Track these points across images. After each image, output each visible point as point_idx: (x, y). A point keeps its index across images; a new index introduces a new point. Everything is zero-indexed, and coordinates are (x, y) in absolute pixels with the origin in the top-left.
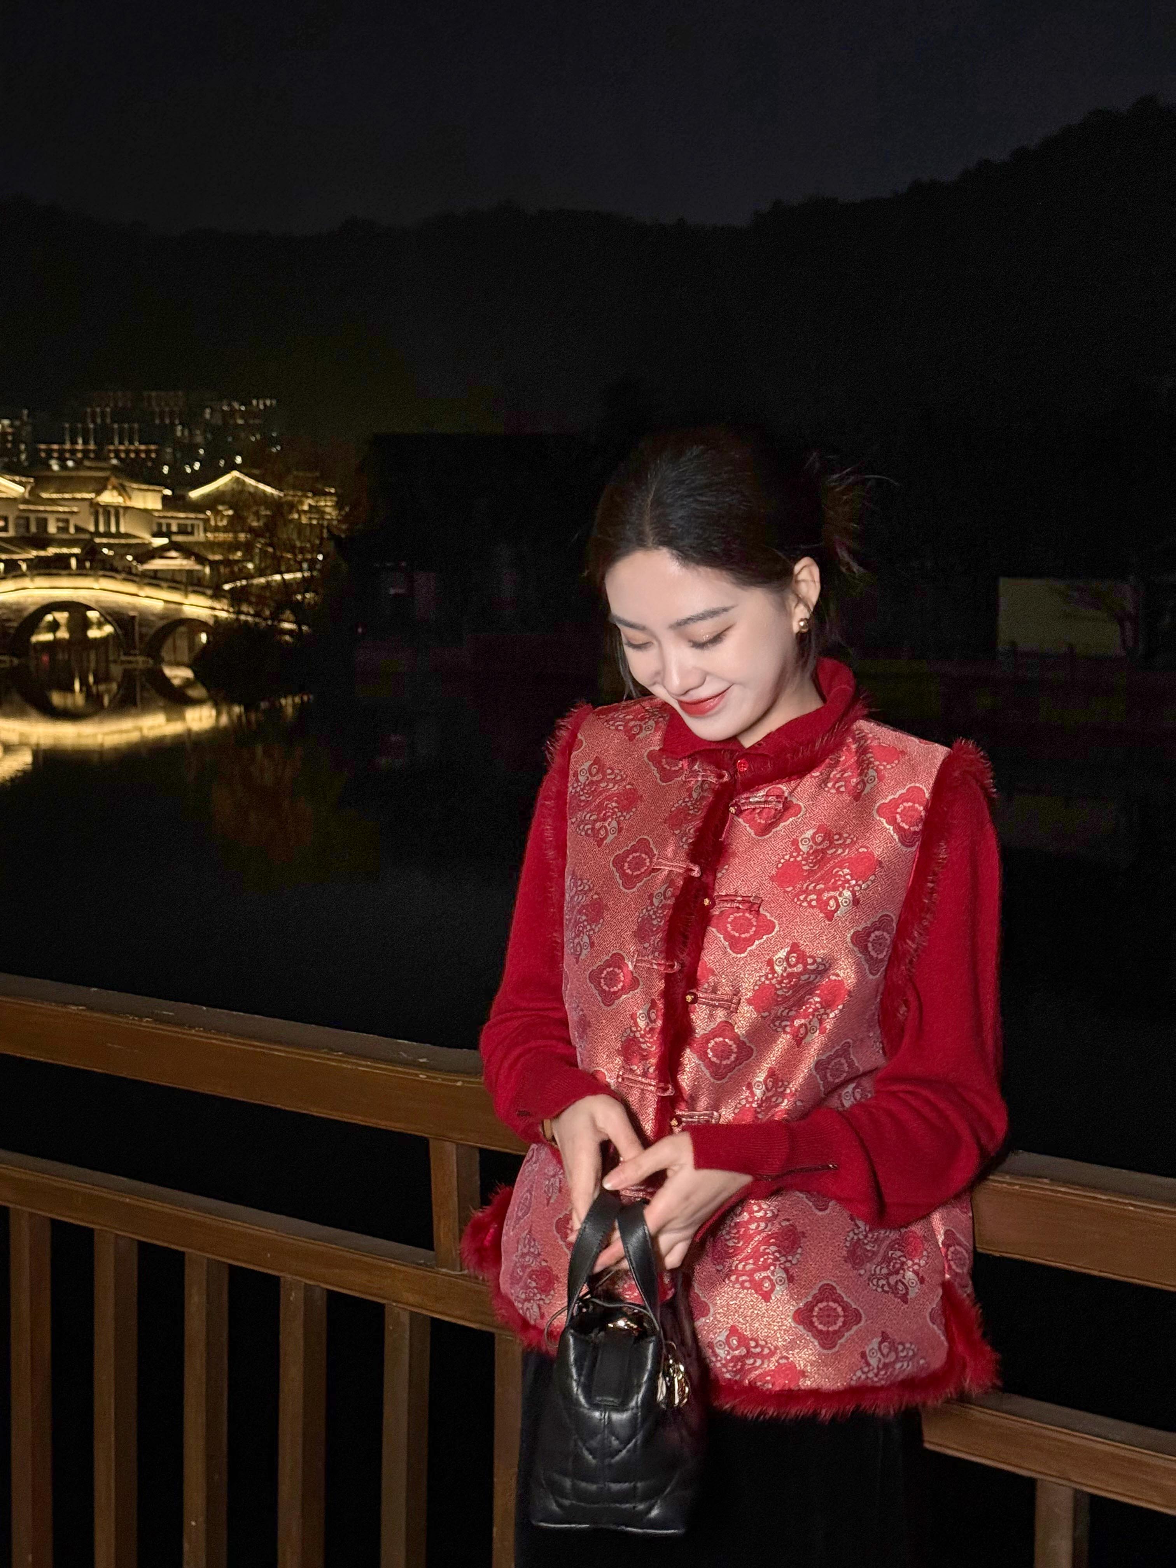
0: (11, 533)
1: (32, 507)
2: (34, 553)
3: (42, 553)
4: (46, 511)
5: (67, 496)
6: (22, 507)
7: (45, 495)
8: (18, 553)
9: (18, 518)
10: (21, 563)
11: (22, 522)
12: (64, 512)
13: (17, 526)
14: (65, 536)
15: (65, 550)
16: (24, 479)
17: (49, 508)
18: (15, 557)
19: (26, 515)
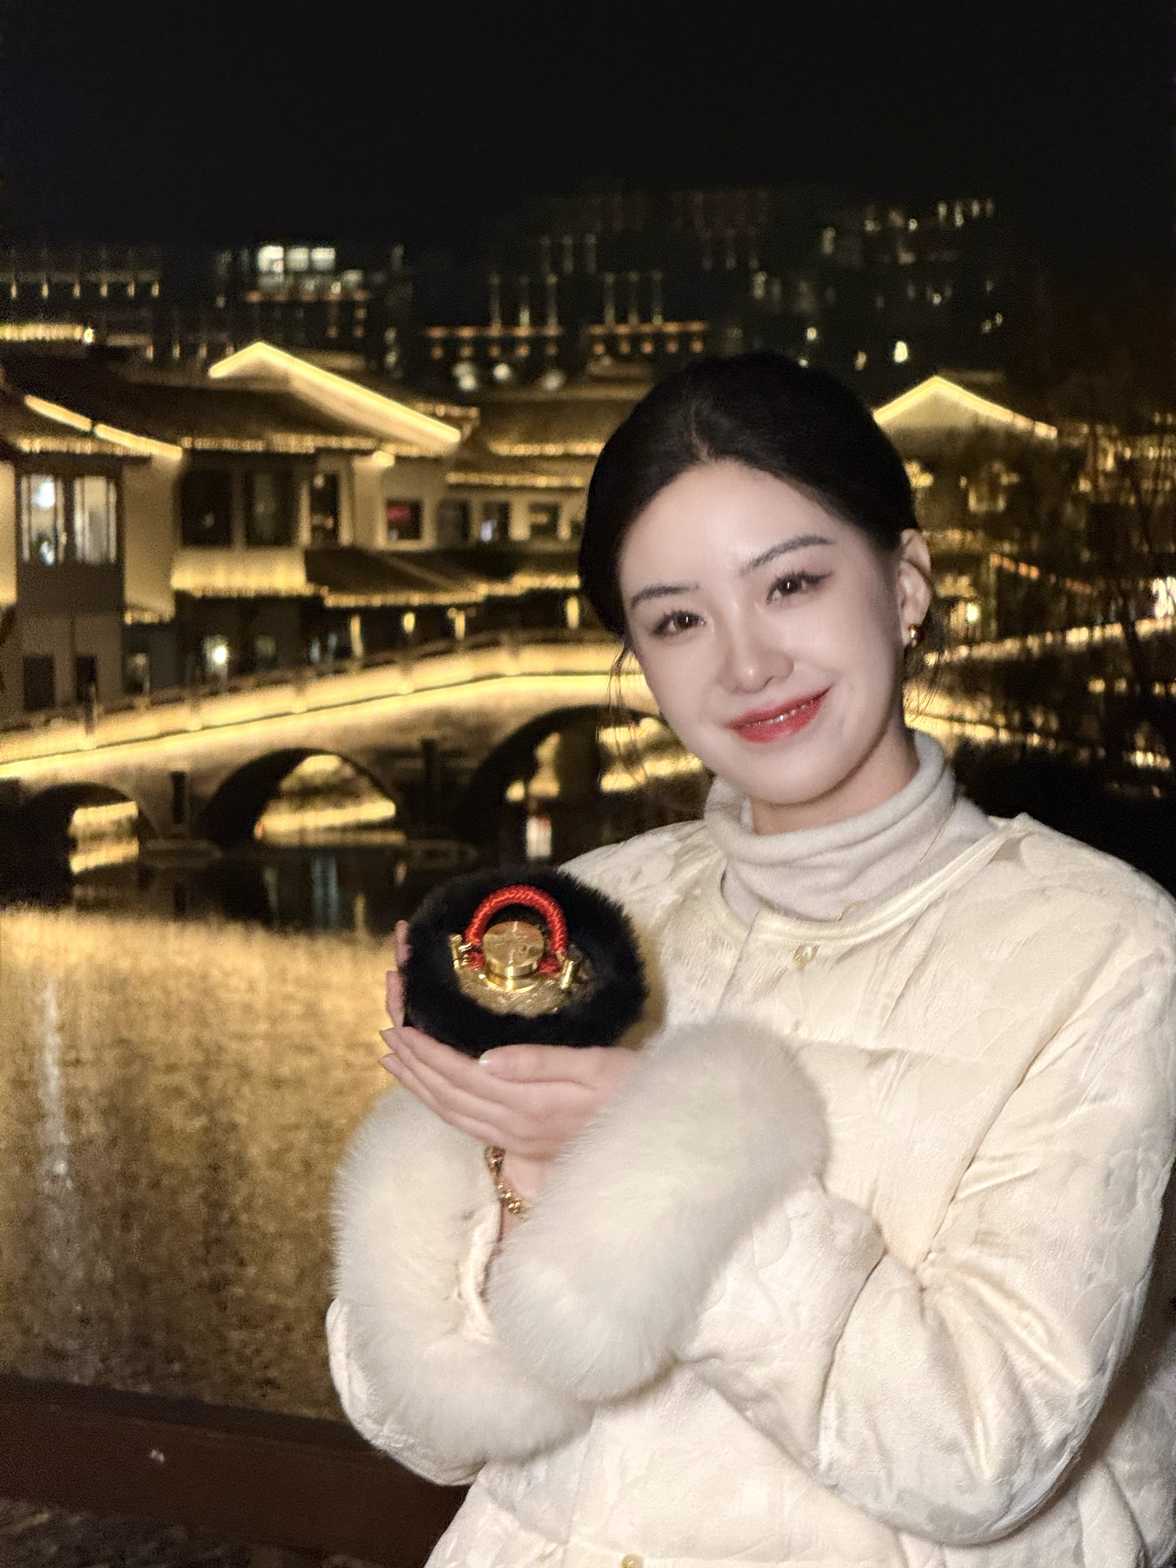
0: (427, 541)
1: (474, 478)
2: (482, 590)
3: (500, 589)
4: (504, 488)
5: (552, 449)
6: (453, 478)
7: (503, 448)
8: (446, 590)
9: (443, 505)
10: (452, 613)
11: (451, 514)
12: (548, 490)
13: (441, 524)
14: (548, 546)
15: (554, 582)
16: (456, 411)
17: (514, 480)
18: (442, 599)
19: (463, 496)
